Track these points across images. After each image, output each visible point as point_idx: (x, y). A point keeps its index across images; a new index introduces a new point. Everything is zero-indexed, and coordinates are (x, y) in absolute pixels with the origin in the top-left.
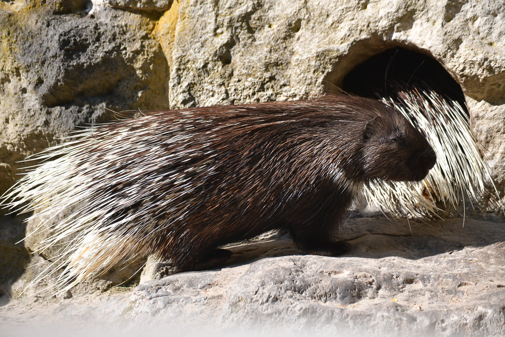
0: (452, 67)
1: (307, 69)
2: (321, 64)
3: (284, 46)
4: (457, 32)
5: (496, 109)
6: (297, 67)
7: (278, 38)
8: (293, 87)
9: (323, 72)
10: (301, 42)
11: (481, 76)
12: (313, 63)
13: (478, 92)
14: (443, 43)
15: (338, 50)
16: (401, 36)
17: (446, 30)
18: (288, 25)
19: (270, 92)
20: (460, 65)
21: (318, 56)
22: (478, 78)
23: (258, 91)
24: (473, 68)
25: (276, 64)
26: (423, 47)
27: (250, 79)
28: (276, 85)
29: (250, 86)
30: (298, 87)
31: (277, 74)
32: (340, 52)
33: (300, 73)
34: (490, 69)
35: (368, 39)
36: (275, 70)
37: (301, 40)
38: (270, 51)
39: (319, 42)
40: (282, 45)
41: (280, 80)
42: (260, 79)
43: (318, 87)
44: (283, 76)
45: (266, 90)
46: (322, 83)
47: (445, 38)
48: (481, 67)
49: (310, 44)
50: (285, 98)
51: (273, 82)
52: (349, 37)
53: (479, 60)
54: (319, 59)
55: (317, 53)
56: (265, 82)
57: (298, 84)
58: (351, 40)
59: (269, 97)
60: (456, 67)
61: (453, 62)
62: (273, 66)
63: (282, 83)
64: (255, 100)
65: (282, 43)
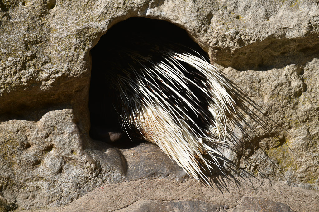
0: (206, 41)
1: (68, 46)
2: (81, 42)
3: (41, 24)
4: (208, 8)
5: (243, 74)
6: (57, 45)
7: (34, 15)
8: (54, 64)
9: (84, 49)
10: (58, 19)
11: (233, 48)
12: (74, 41)
13: (227, 60)
14: (197, 19)
15: (97, 28)
16: (155, 11)
17: (198, 6)
18: (43, 3)
19: (32, 70)
20: (213, 39)
21: (78, 34)
22: (230, 50)
23: (21, 70)
24: (225, 41)
25: (36, 42)
26: (177, 22)
27: (10, 58)
28: (38, 63)
29: (11, 65)
30: (60, 64)
31: (37, 51)
32: (100, 30)
33: (60, 50)
34: (241, 42)
35: (124, 15)
36: (35, 48)
37: (56, 17)
38: (28, 30)
39: (76, 19)
40: (38, 22)
41: (41, 57)
42: (21, 58)
43: (80, 63)
44: (43, 54)
45: (27, 67)
46: (84, 59)
47: (198, 14)
48: (232, 40)
49: (67, 21)
50: (47, 75)
51: (34, 60)
52: (107, 14)
53: (231, 34)
54: (79, 36)
55: (77, 31)
56: (27, 60)
57: (60, 61)
58: (108, 17)
59: (31, 75)
60: (209, 41)
61: (206, 36)
62: (33, 44)
63: (43, 60)
64: (17, 78)
65: (38, 20)
